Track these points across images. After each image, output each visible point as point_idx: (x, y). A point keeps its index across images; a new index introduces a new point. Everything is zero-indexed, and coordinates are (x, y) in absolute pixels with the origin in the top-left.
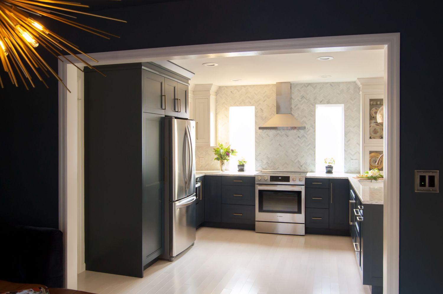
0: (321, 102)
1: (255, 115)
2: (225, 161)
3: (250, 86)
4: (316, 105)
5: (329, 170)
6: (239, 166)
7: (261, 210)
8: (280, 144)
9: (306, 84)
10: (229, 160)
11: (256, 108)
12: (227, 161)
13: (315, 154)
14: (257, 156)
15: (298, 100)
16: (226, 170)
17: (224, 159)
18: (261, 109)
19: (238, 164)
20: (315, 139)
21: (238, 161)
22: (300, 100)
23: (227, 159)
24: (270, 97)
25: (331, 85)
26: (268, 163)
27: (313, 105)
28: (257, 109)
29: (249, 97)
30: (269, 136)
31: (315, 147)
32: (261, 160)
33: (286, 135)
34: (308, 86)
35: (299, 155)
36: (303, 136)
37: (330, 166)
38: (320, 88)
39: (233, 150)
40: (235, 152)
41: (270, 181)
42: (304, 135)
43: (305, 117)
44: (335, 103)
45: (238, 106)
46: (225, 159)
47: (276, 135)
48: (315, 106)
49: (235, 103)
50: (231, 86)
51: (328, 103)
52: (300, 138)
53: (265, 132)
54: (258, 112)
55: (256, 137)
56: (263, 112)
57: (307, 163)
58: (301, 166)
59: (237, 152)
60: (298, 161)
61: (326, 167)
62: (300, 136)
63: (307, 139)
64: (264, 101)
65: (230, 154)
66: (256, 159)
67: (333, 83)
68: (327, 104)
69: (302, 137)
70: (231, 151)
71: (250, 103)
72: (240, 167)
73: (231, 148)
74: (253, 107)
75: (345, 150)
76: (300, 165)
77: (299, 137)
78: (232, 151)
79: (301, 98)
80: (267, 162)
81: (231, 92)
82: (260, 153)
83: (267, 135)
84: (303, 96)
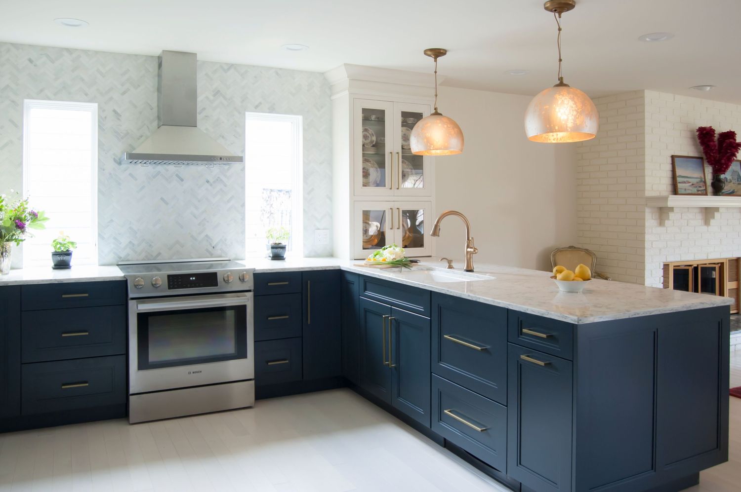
0: (256, 107)
1: (99, 126)
2: (12, 244)
3: (86, 52)
4: (247, 113)
5: (278, 253)
6: (55, 254)
7: (144, 364)
8: (162, 199)
9: (226, 64)
10: (22, 240)
11: (101, 109)
12: (18, 245)
13: (243, 219)
14: (102, 227)
15: (207, 98)
16: (12, 268)
17: (8, 240)
18: (114, 111)
19: (53, 250)
20: (243, 188)
21: (54, 241)
22: (212, 98)
23: (16, 240)
24: (139, 86)
25: (277, 73)
26: (133, 245)
27: (240, 113)
28: (104, 111)
29: (83, 80)
30: (136, 179)
31: (243, 205)
32: (115, 238)
33: (177, 176)
34: (229, 69)
35: (208, 222)
36: (218, 180)
37: (280, 244)
38: (255, 77)
39: (36, 211)
40: (43, 220)
41: (169, 288)
42: (219, 178)
43: (223, 137)
44: (286, 113)
45: (49, 99)
46: (12, 240)
47: (154, 177)
48: (244, 114)
49: (42, 91)
50: (30, 46)
51: (272, 110)
52: (211, 185)
53: (126, 170)
54: (106, 118)
55: (100, 182)
56: (119, 119)
57: (226, 240)
58: (213, 247)
59: (47, 219)
60: (207, 236)
61: (273, 248)
62: (211, 181)
63: (225, 186)
64: (124, 93)
65: (27, 223)
66: (100, 236)
67: (281, 69)
68: (269, 113)
69: (214, 182)
70: (29, 217)
71: (86, 95)
72: (59, 258)
73: (30, 208)
74: (95, 106)
75: (304, 210)
76: (211, 244)
77: (208, 182)
78: (34, 216)
79: (214, 95)
80: (130, 242)
81: (30, 61)
82: (112, 221)
83: (130, 174)
84: (219, 91)
